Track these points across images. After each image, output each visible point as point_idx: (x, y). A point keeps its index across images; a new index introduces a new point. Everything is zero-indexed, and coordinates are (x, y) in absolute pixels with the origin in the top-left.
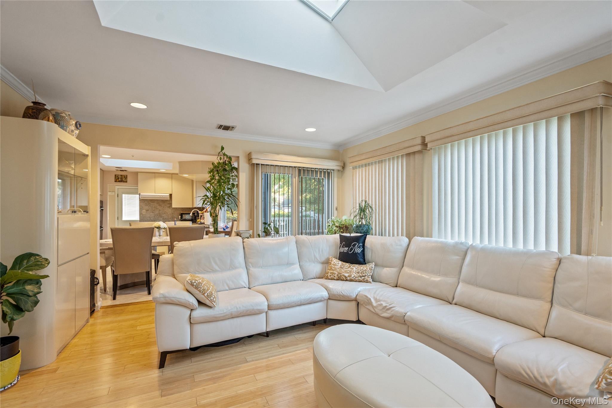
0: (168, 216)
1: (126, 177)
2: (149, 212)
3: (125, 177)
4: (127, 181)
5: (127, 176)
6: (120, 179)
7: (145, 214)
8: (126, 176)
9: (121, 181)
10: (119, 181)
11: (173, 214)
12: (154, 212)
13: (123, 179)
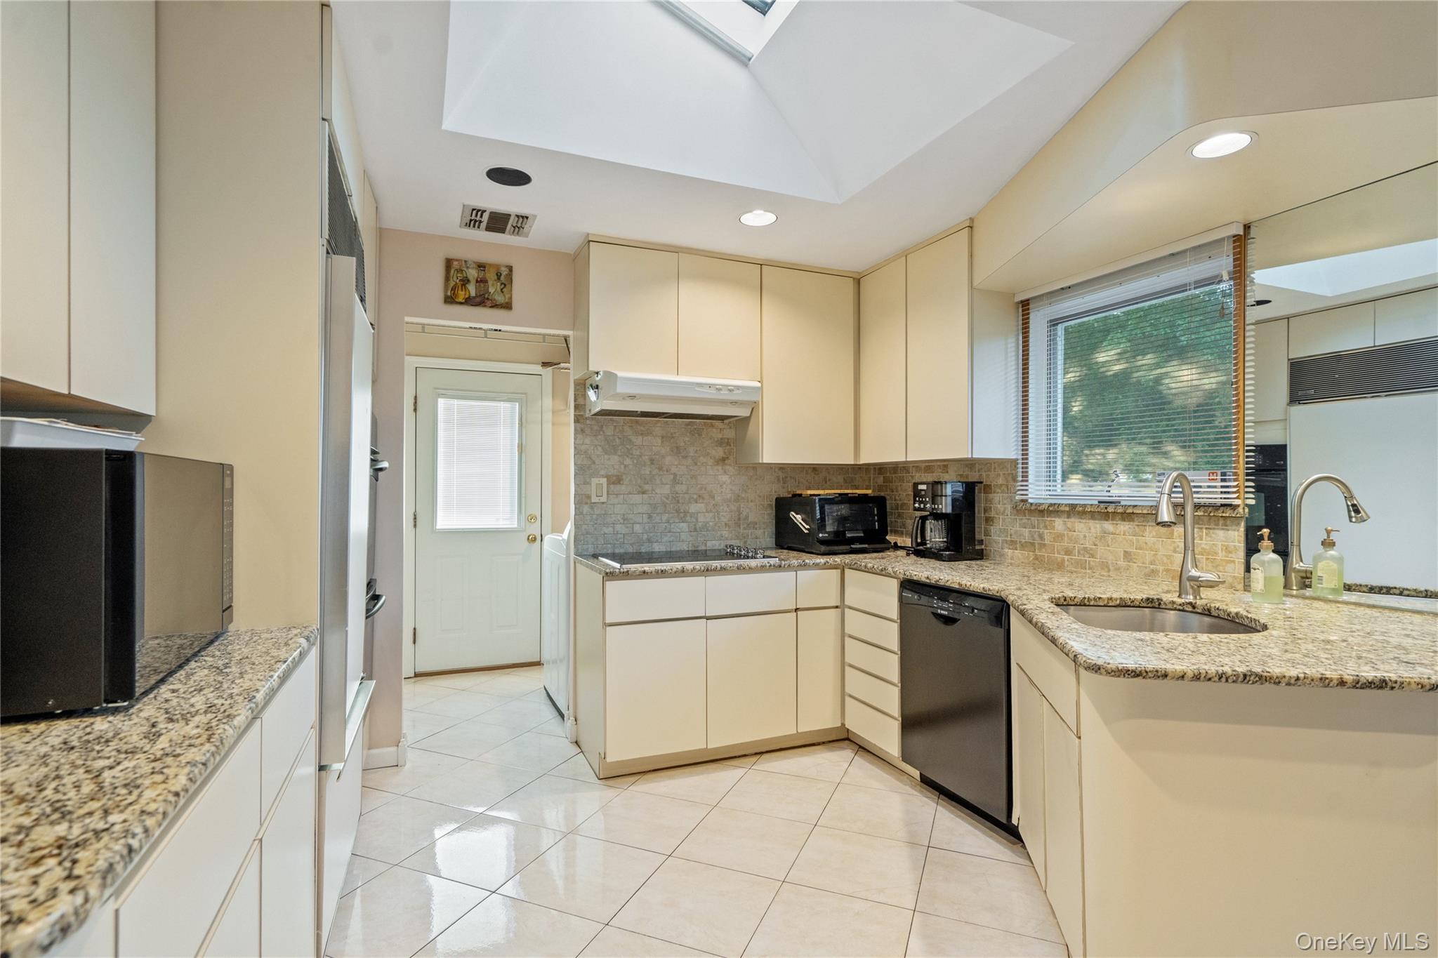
0: (718, 512)
1: (505, 277)
2: (623, 487)
3: (499, 276)
4: (511, 298)
5: (510, 269)
6: (472, 289)
7: (604, 499)
8: (504, 271)
9: (481, 301)
10: (469, 301)
11: (738, 498)
12: (647, 487)
13: (491, 290)
